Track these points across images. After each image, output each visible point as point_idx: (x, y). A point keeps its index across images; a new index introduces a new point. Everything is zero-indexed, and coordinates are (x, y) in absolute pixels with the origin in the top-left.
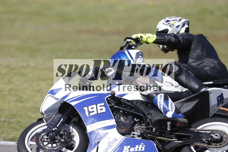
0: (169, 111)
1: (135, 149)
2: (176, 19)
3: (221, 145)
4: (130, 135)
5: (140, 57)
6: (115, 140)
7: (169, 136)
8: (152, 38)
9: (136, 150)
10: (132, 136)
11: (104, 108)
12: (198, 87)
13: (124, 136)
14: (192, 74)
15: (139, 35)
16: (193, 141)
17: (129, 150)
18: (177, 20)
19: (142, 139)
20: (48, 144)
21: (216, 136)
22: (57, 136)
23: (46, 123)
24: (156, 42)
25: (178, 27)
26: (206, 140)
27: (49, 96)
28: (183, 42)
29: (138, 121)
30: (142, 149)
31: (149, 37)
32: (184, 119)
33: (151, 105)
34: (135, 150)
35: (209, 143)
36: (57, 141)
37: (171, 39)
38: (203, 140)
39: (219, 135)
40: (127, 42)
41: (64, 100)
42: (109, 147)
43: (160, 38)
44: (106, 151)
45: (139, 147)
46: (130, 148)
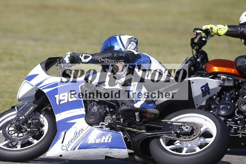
1: (101, 140)
3: (190, 138)
5: (133, 43)
6: (82, 130)
7: (138, 127)
8: (223, 30)
10: (100, 126)
13: (92, 126)
16: (162, 134)
17: (95, 141)
19: (110, 130)
21: (187, 128)
22: (24, 125)
23: (17, 112)
24: (228, 34)
26: (174, 133)
27: (25, 82)
30: (108, 140)
31: (220, 28)
32: (155, 110)
34: (101, 141)
35: (178, 136)
36: (23, 131)
38: (171, 133)
39: (190, 127)
40: (197, 34)
41: (38, 87)
42: (75, 137)
43: (232, 29)
44: (72, 142)
45: (105, 138)
46: (96, 139)
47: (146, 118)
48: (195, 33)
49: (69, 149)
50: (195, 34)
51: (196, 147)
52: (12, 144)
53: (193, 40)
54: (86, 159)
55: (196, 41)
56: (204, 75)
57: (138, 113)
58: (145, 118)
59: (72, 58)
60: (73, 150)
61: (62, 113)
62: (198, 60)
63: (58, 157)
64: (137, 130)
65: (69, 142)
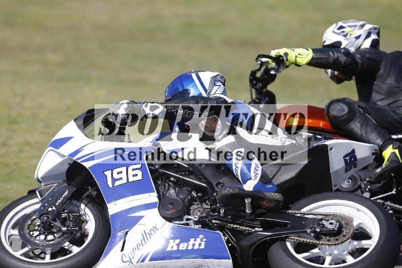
0: (250, 179)
1: (188, 245)
2: (356, 24)
3: (337, 240)
4: (182, 220)
5: (219, 84)
6: (155, 229)
7: (248, 223)
8: (304, 56)
9: (190, 247)
10: (184, 222)
11: (139, 173)
12: (381, 143)
13: (171, 222)
14: (373, 120)
15: (282, 52)
16: (290, 233)
17: (178, 247)
18: (356, 26)
19: (202, 228)
20: (39, 235)
21: (331, 224)
22: (56, 221)
23: (40, 199)
24: (312, 63)
25: (358, 37)
26: (311, 232)
27: (49, 151)
28: (362, 65)
29: (198, 197)
30: (200, 245)
31: (299, 54)
32: (276, 194)
33: (224, 168)
34: (187, 247)
35: (318, 236)
36: (55, 230)
37: (340, 58)
38: (307, 232)
39: (336, 222)
40: (262, 64)
41: (74, 158)
42: (143, 241)
43: (320, 56)
44: (139, 249)
45: (195, 242)
46: (180, 243)
47: (262, 208)
48: (259, 63)
49: (134, 261)
51: (346, 255)
52: (34, 253)
53: (253, 73)
55: (258, 75)
57: (250, 200)
60: (141, 262)
61: (119, 202)
64: (247, 228)
65: (134, 249)
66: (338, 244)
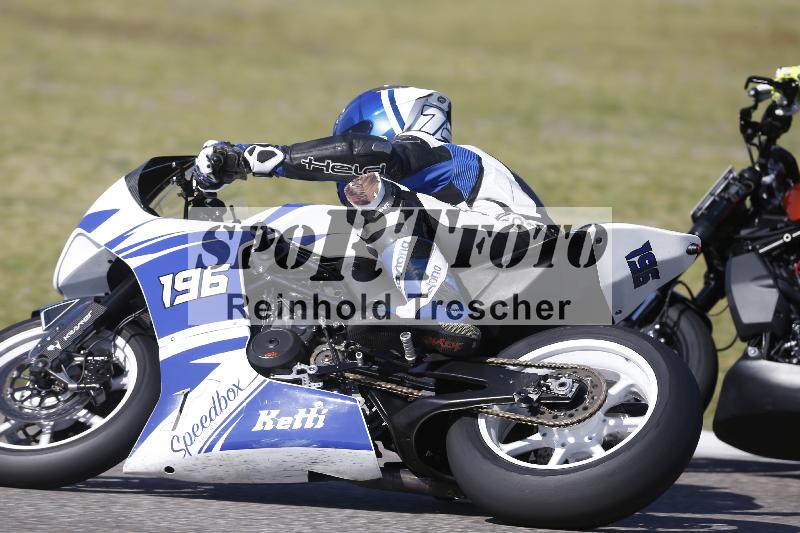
1: (293, 422)
3: (571, 416)
4: (290, 372)
6: (236, 389)
9: (297, 426)
10: (293, 376)
13: (267, 376)
15: (794, 72)
16: (484, 402)
17: (275, 422)
19: (323, 388)
21: (562, 385)
22: (60, 371)
23: (44, 328)
26: (521, 401)
27: (79, 234)
30: (316, 420)
34: (292, 425)
35: (534, 410)
36: (58, 389)
38: (513, 399)
39: (573, 382)
40: (759, 96)
41: (113, 251)
42: (213, 412)
44: (203, 427)
45: (306, 416)
46: (279, 416)
47: (437, 352)
48: (752, 93)
49: (194, 449)
50: (750, 96)
51: (590, 444)
52: (26, 433)
53: (746, 114)
54: (250, 482)
56: (782, 228)
57: (409, 336)
58: (434, 351)
59: (219, 160)
60: (205, 452)
61: (180, 336)
62: (767, 179)
63: (160, 473)
64: (410, 390)
65: (196, 427)
66: (573, 424)
